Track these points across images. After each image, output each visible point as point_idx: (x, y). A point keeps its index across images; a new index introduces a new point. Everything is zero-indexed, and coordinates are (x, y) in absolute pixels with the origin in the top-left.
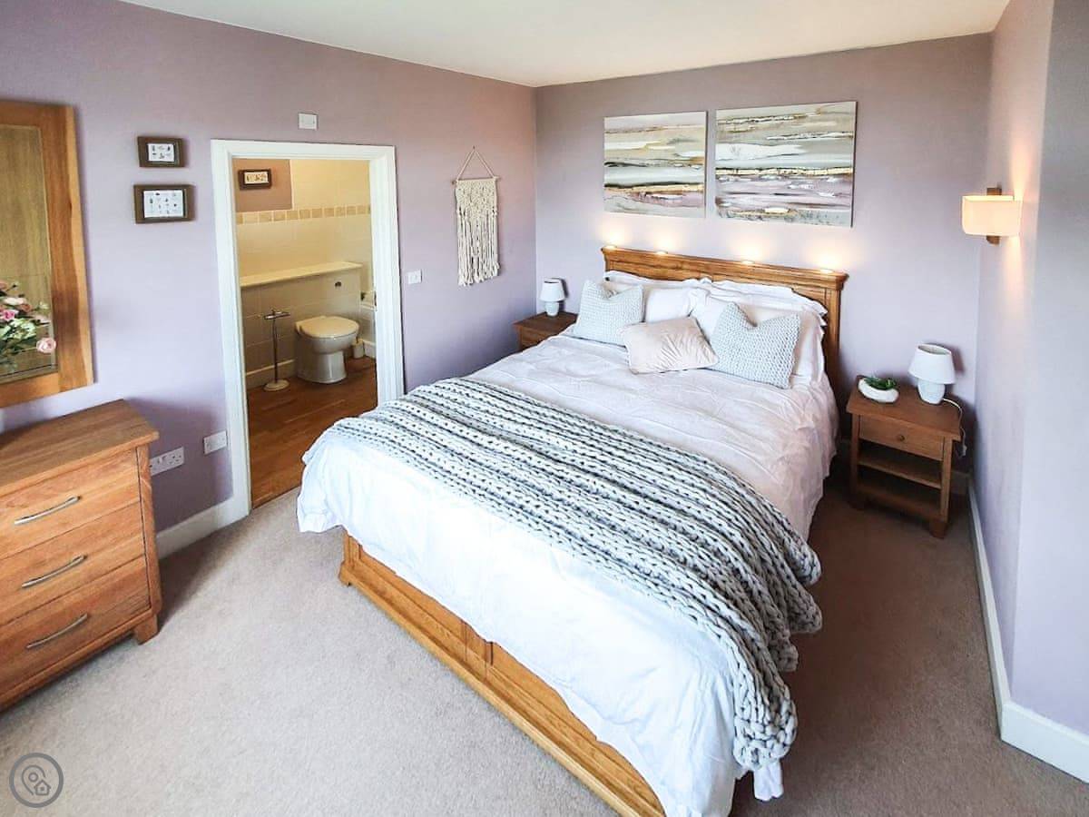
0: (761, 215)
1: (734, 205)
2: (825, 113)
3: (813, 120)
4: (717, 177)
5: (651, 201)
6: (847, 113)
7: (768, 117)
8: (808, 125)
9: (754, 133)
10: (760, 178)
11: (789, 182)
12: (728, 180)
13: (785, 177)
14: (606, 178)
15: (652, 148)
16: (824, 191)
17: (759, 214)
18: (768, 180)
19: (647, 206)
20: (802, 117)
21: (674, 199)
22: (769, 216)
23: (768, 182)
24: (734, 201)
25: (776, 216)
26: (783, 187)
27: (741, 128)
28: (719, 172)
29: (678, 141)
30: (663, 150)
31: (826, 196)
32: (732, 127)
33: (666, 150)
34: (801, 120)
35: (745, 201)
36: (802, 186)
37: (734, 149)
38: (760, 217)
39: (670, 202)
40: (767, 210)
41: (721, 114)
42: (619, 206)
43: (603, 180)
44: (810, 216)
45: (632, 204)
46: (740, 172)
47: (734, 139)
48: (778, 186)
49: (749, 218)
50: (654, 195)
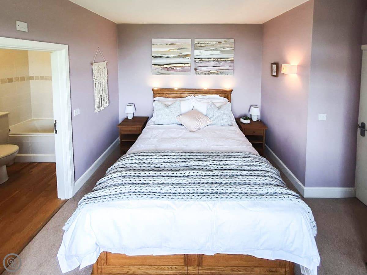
0: (209, 73)
1: (200, 70)
2: (227, 42)
3: (223, 44)
4: (195, 61)
5: (171, 70)
6: (232, 42)
7: (211, 42)
8: (222, 45)
9: (206, 47)
10: (208, 61)
11: (217, 63)
12: (198, 62)
13: (216, 61)
14: (152, 62)
15: (171, 51)
16: (227, 65)
17: (208, 73)
18: (211, 62)
19: (169, 72)
20: (220, 43)
21: (180, 69)
22: (212, 73)
23: (211, 63)
24: (200, 69)
25: (214, 73)
26: (215, 64)
27: (202, 45)
28: (195, 60)
29: (181, 48)
30: (176, 51)
31: (227, 67)
32: (199, 45)
33: (177, 52)
34: (220, 44)
35: (204, 69)
36: (220, 64)
37: (200, 52)
38: (209, 74)
39: (179, 70)
40: (211, 72)
41: (196, 40)
42: (158, 72)
43: (152, 63)
44: (223, 73)
45: (163, 71)
46: (202, 60)
47: (200, 49)
48: (214, 64)
49: (205, 74)
50: (173, 68)
